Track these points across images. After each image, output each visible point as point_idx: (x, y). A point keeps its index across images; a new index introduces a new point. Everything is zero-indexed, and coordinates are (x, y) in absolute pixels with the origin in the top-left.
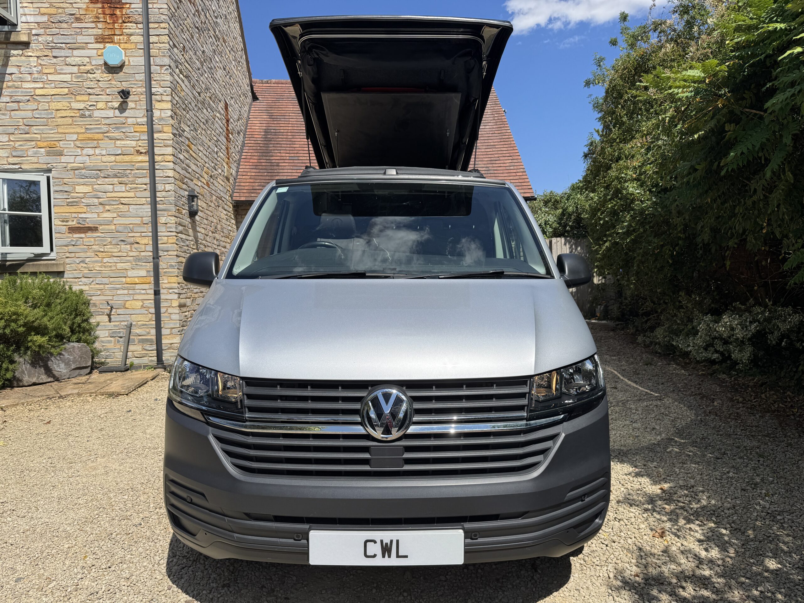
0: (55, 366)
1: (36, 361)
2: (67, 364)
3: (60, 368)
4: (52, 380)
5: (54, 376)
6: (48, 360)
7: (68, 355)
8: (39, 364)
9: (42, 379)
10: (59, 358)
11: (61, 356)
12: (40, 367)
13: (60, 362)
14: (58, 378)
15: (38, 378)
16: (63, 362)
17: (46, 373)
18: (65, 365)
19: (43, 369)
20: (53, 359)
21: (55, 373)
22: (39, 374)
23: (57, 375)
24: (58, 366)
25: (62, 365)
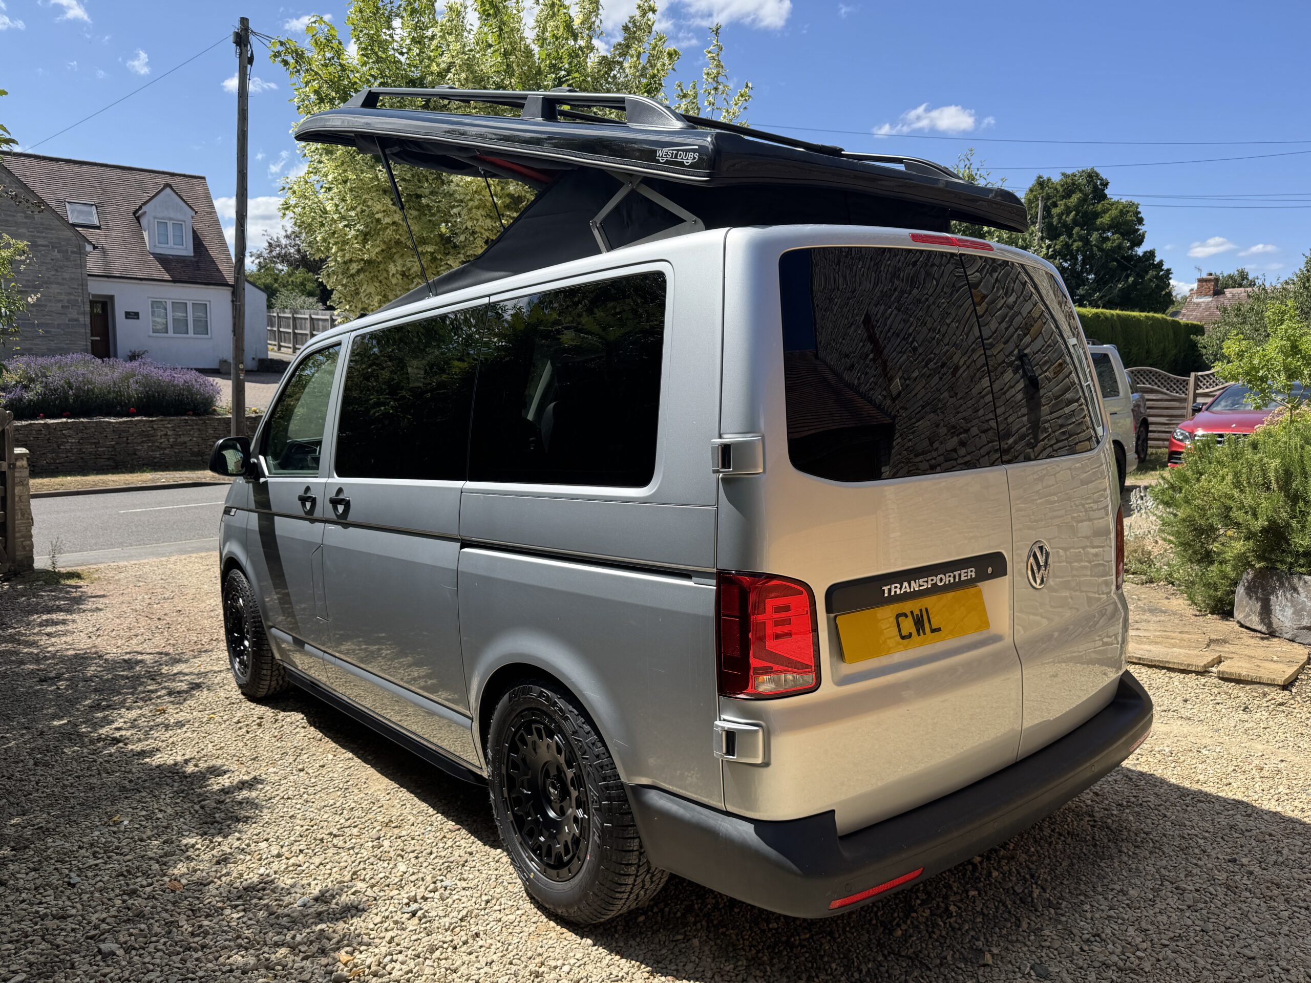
0: (1278, 607)
1: (1254, 586)
2: (1298, 613)
3: (1283, 615)
4: (1264, 629)
5: (1269, 625)
6: (1272, 593)
7: (1307, 597)
8: (1256, 593)
9: (1251, 620)
10: (1289, 596)
11: (1295, 595)
12: (1257, 599)
13: (1289, 604)
14: (1275, 632)
15: (1245, 617)
16: (1293, 606)
17: (1261, 614)
18: (1293, 613)
19: (1259, 604)
20: (1280, 593)
21: (1275, 621)
22: (1251, 610)
23: (1274, 626)
24: (1283, 610)
25: (1289, 612)
